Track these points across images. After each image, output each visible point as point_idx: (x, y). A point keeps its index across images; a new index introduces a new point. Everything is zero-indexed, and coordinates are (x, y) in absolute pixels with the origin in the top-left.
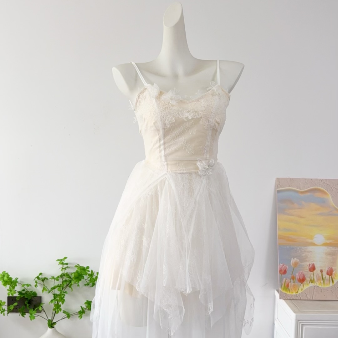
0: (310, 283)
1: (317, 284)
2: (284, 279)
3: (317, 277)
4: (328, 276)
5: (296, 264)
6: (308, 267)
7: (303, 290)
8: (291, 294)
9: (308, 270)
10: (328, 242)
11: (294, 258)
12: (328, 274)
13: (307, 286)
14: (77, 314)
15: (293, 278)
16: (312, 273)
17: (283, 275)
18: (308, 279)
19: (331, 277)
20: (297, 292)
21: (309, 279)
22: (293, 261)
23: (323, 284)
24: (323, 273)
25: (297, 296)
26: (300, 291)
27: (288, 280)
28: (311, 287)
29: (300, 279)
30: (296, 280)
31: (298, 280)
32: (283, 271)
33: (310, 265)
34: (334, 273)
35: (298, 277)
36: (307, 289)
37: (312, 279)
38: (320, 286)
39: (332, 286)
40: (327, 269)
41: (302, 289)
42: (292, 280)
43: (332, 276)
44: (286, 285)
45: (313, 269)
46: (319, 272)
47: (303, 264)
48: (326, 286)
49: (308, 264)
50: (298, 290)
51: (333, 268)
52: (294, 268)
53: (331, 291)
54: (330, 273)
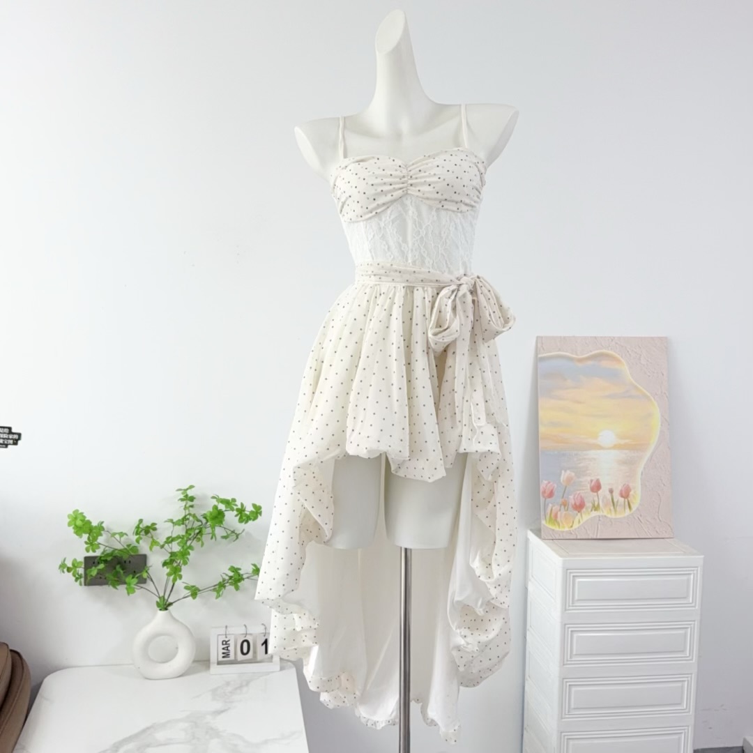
0: (592, 510)
1: (604, 512)
2: (550, 505)
3: (603, 501)
4: (623, 499)
5: (569, 480)
6: (589, 486)
7: (582, 522)
8: (561, 530)
9: (589, 490)
10: (623, 442)
11: (565, 471)
12: (622, 496)
13: (586, 516)
15: (565, 504)
16: (595, 494)
17: (548, 500)
18: (588, 505)
19: (626, 500)
20: (572, 527)
21: (591, 505)
22: (564, 476)
23: (613, 513)
24: (614, 494)
25: (571, 533)
26: (576, 526)
27: (556, 508)
28: (595, 517)
29: (575, 504)
30: (570, 506)
31: (573, 507)
32: (548, 492)
33: (592, 481)
34: (632, 493)
35: (573, 503)
36: (587, 520)
37: (596, 504)
38: (609, 516)
39: (628, 516)
40: (620, 488)
41: (579, 522)
42: (563, 507)
43: (629, 499)
44: (552, 516)
45: (597, 487)
46: (608, 493)
47: (581, 480)
48: (618, 516)
49: (589, 479)
50: (573, 522)
51: (631, 485)
52: (566, 487)
53: (628, 523)
54: (626, 494)
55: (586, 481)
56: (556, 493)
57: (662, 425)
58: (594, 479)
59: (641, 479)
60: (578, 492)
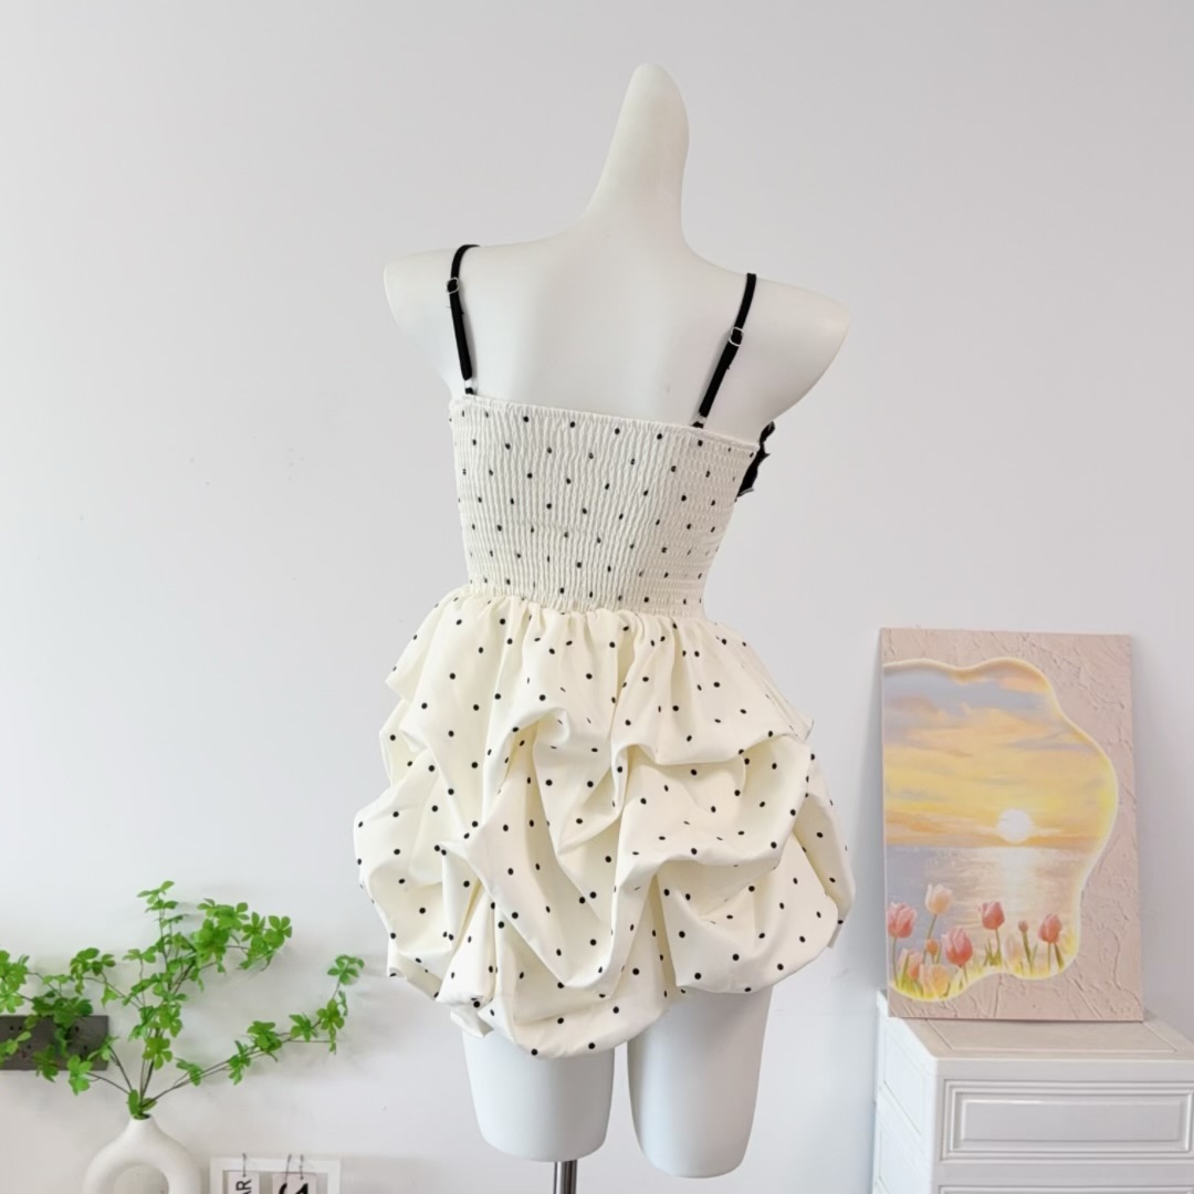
0: (985, 964)
1: (1009, 967)
2: (905, 951)
3: (1008, 945)
4: (1046, 944)
5: (941, 903)
7: (965, 986)
8: (926, 999)
9: (981, 924)
10: (1045, 832)
11: (934, 886)
12: (1044, 938)
13: (976, 974)
14: (223, 1069)
15: (933, 950)
16: (993, 932)
17: (899, 940)
19: (1052, 945)
20: (946, 995)
21: (983, 953)
22: (932, 893)
23: (1027, 970)
24: (1029, 932)
25: (945, 1008)
26: (955, 992)
27: (916, 957)
28: (991, 977)
29: (953, 950)
30: (944, 955)
31: (948, 954)
32: (900, 927)
33: (985, 906)
34: (1062, 932)
35: (950, 948)
36: (977, 983)
37: (994, 951)
38: (1019, 976)
39: (1056, 976)
41: (961, 985)
42: (929, 956)
43: (1058, 944)
44: (909, 972)
45: (995, 919)
46: (1016, 930)
48: (1037, 976)
49: (980, 903)
50: (949, 986)
51: (1062, 917)
52: (936, 916)
53: (1056, 991)
54: (1051, 933)
55: (975, 907)
56: (915, 929)
57: (1120, 803)
58: (990, 901)
59: (1081, 906)
60: (959, 927)
